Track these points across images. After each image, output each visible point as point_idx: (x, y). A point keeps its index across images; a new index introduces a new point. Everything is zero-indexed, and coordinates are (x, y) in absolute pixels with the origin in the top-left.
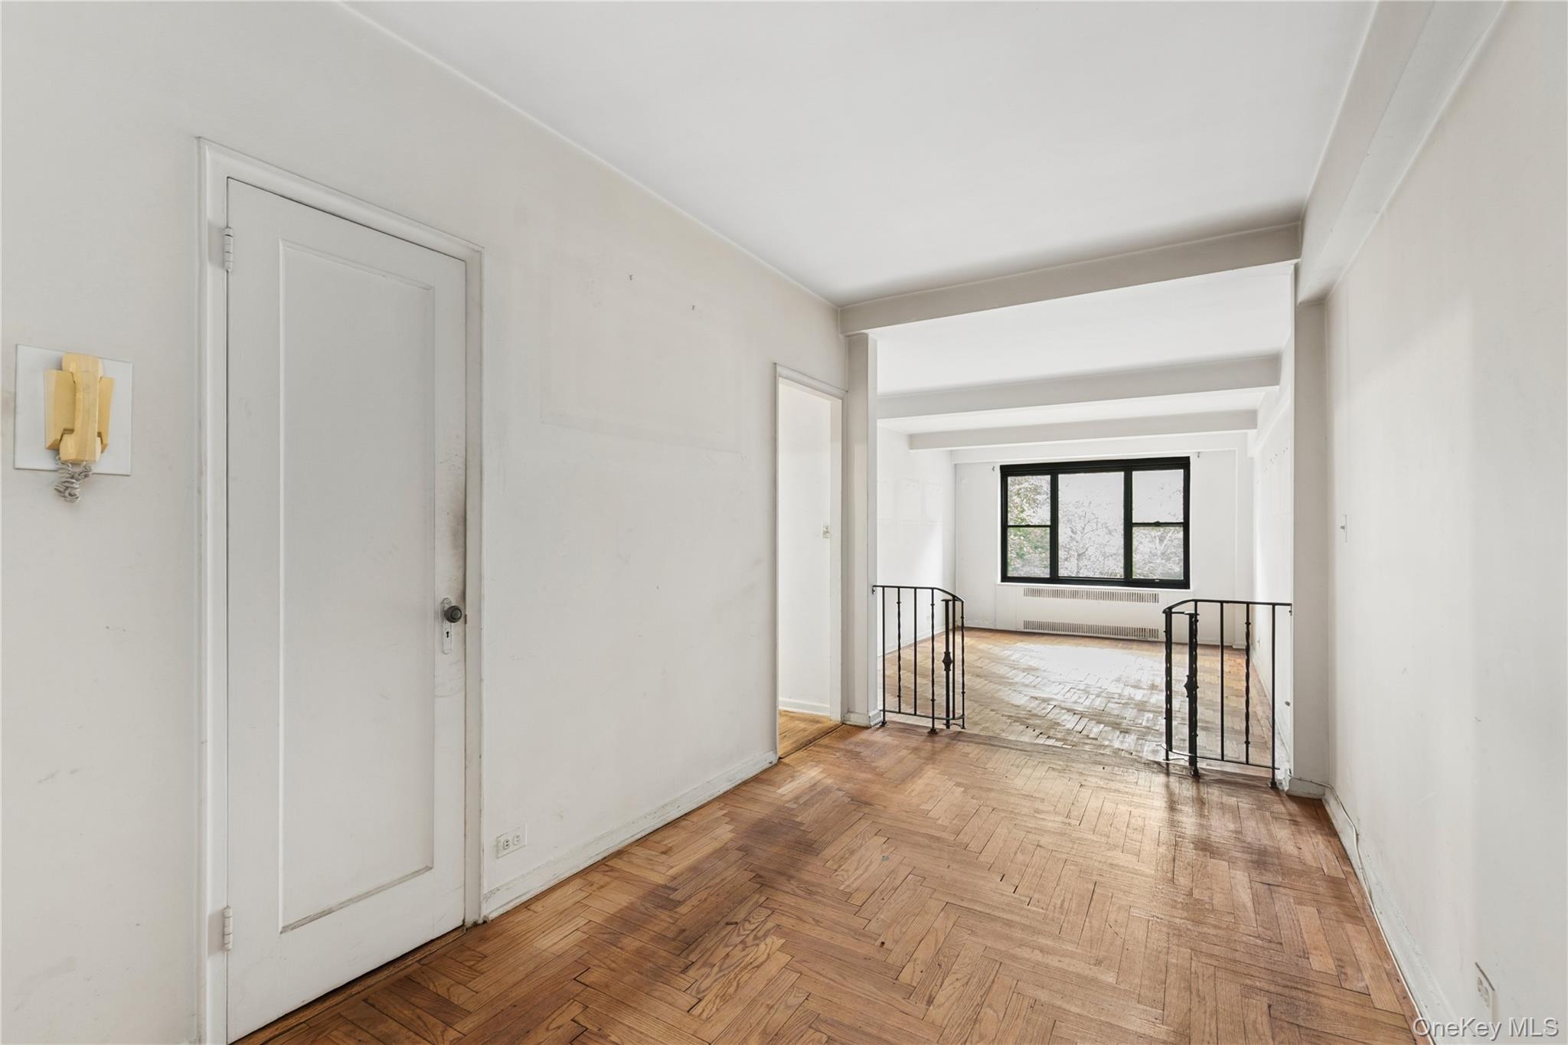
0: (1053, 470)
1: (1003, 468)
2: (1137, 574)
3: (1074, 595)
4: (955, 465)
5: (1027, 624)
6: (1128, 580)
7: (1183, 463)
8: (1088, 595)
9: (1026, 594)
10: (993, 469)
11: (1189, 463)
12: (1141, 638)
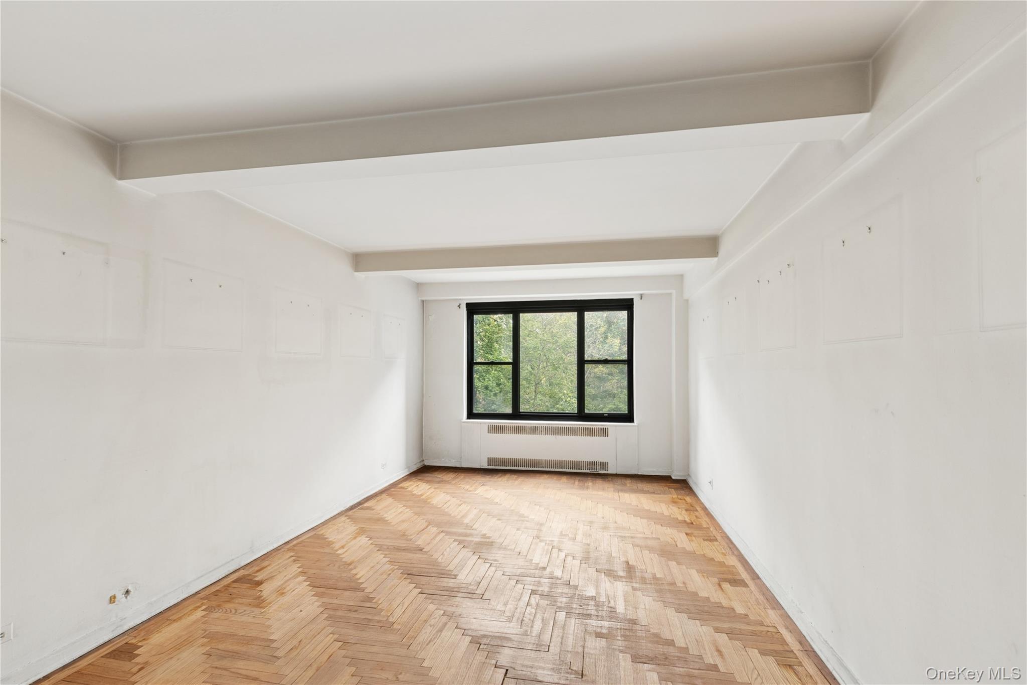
0: (515, 309)
1: (469, 306)
2: (590, 408)
3: (534, 430)
4: (423, 301)
5: (491, 461)
6: (581, 415)
7: (626, 305)
8: (547, 430)
9: (489, 432)
10: (459, 306)
11: (633, 305)
12: (594, 471)
